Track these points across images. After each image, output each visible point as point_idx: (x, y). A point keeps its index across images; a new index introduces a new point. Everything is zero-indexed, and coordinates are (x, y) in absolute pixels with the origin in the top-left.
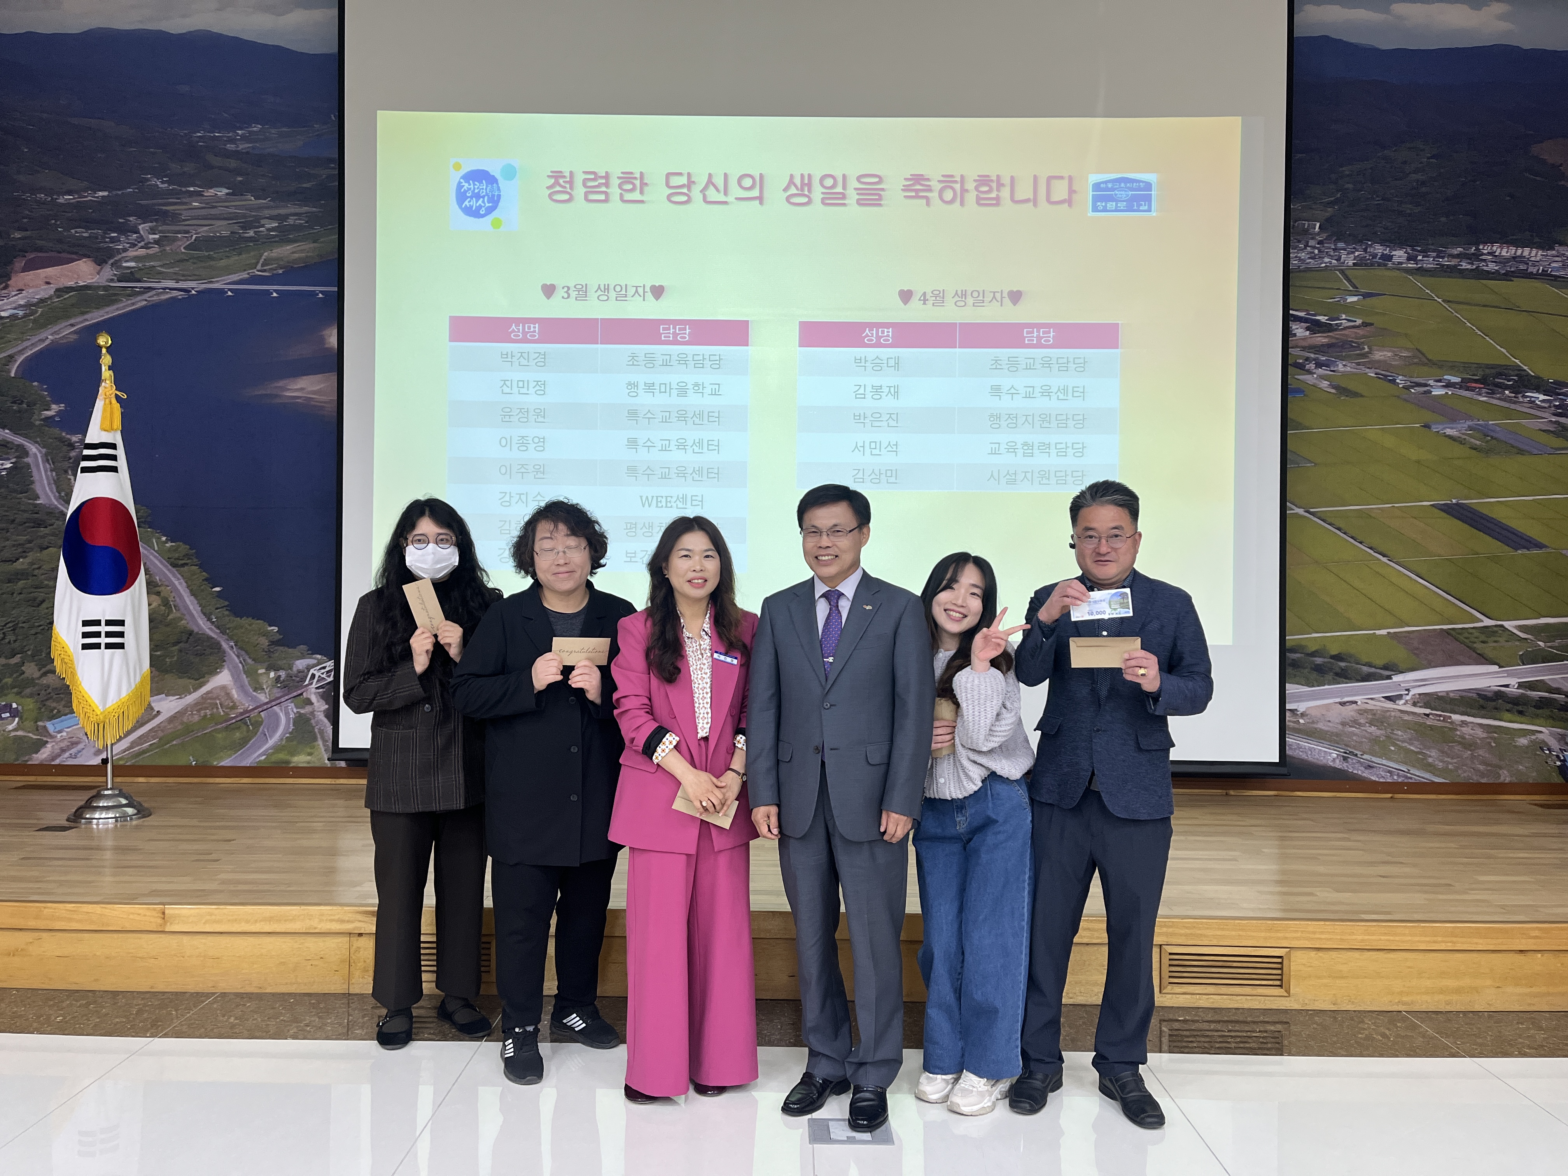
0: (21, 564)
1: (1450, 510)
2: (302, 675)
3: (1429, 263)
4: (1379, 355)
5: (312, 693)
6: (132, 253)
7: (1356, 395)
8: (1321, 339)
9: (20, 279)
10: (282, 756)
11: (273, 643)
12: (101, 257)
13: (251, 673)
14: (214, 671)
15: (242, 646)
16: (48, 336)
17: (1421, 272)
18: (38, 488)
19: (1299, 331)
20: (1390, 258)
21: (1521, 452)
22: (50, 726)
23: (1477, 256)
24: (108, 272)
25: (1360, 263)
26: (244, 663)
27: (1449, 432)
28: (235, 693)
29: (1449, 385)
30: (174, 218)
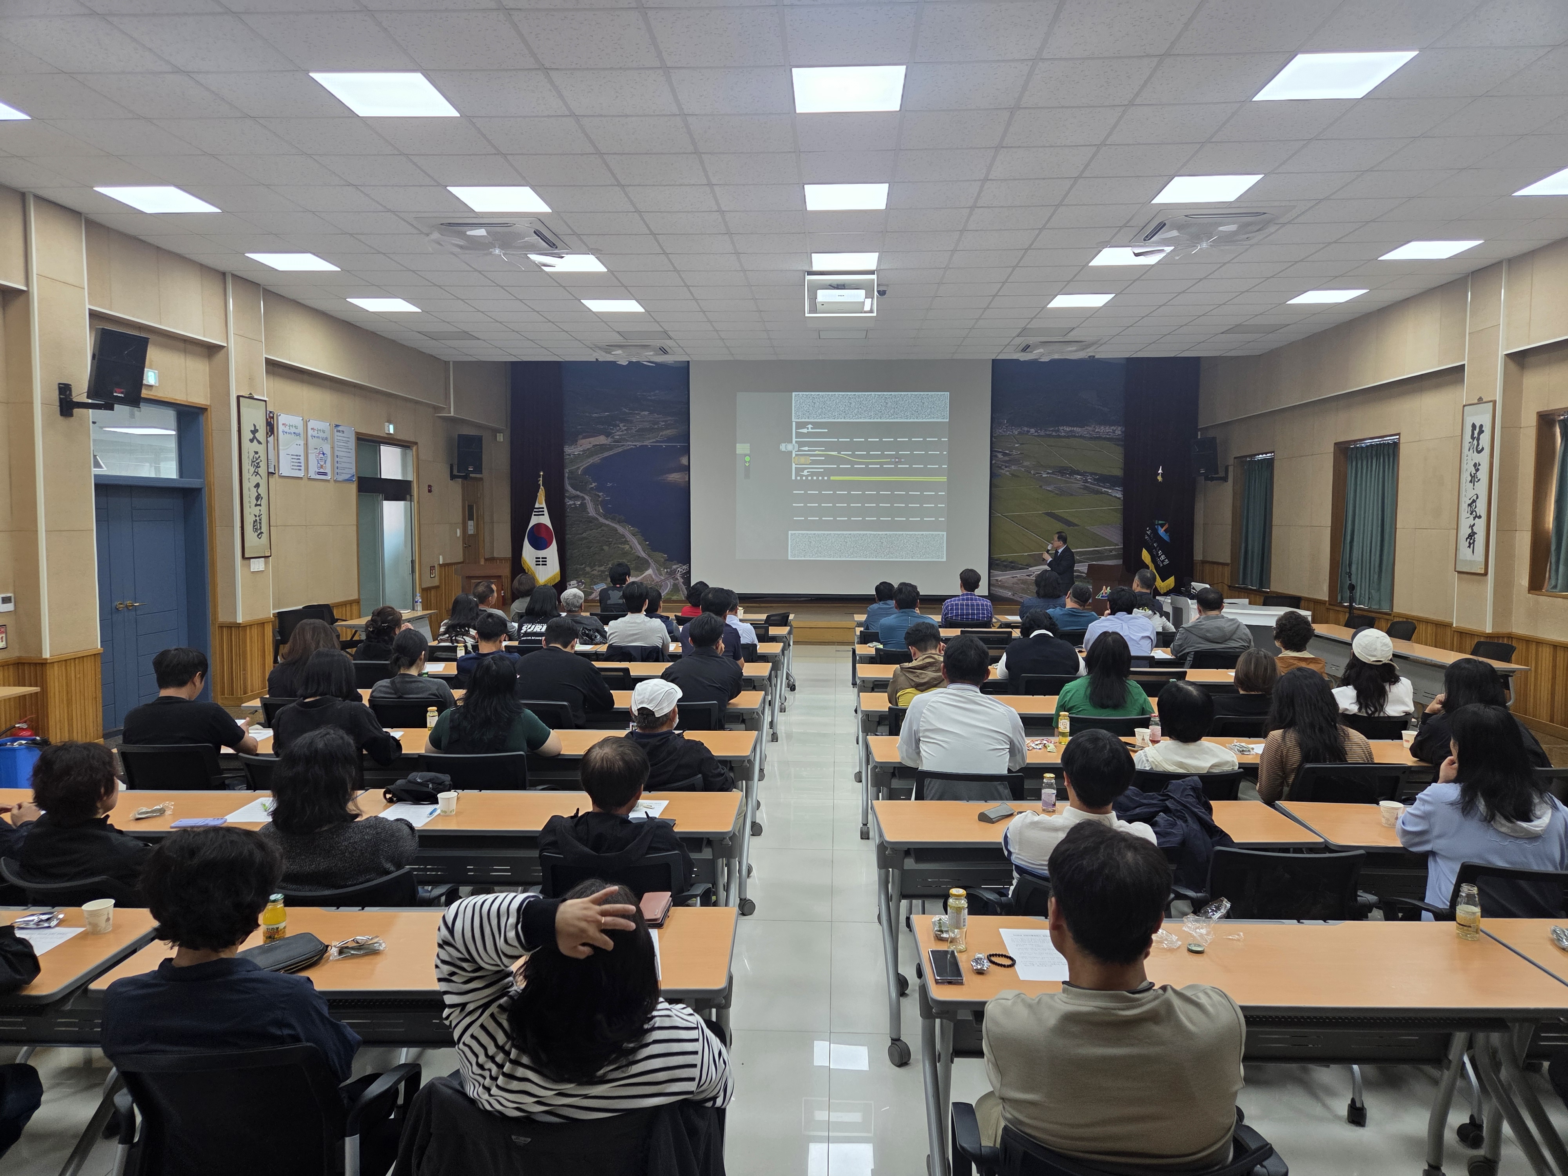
0: (584, 535)
1: (1048, 514)
2: (675, 570)
3: (1042, 433)
4: (1026, 463)
5: (678, 576)
6: (618, 433)
7: (1018, 477)
8: (1007, 458)
9: (581, 442)
10: (669, 597)
11: (667, 560)
12: (608, 435)
13: (658, 570)
14: (647, 570)
15: (656, 562)
16: (591, 461)
17: (1039, 436)
18: (589, 510)
19: (1000, 456)
20: (1029, 431)
21: (1072, 495)
22: (594, 587)
23: (1058, 431)
24: (610, 440)
25: (1020, 433)
26: (656, 567)
27: (1049, 489)
28: (653, 576)
29: (1048, 473)
30: (631, 422)
